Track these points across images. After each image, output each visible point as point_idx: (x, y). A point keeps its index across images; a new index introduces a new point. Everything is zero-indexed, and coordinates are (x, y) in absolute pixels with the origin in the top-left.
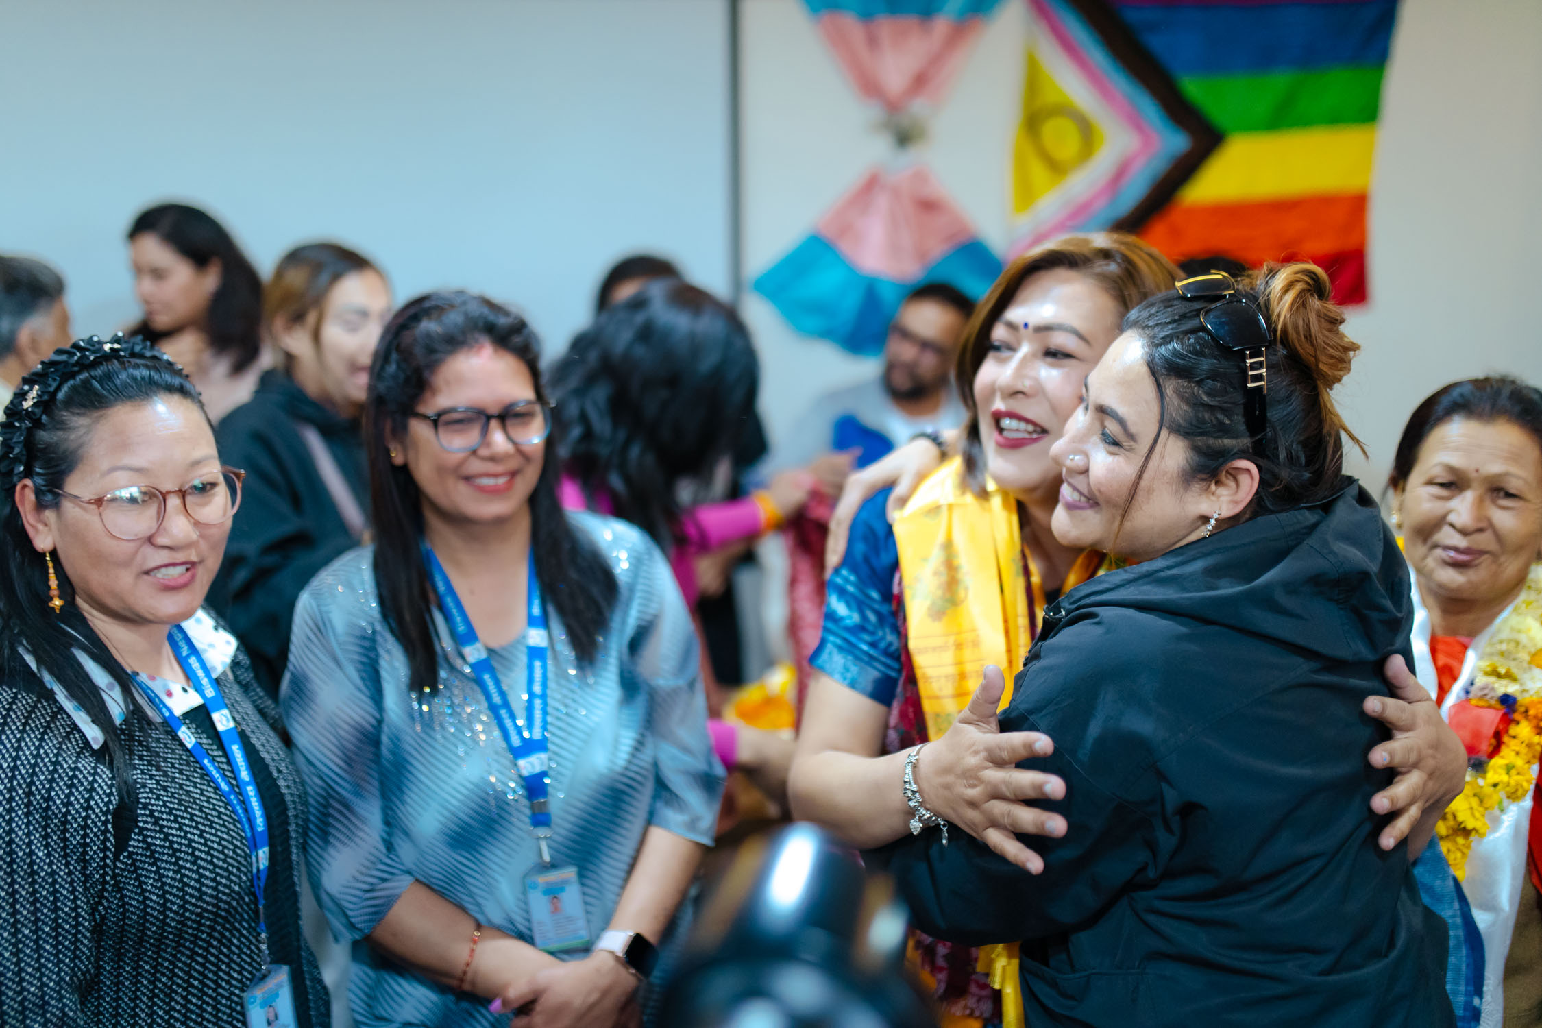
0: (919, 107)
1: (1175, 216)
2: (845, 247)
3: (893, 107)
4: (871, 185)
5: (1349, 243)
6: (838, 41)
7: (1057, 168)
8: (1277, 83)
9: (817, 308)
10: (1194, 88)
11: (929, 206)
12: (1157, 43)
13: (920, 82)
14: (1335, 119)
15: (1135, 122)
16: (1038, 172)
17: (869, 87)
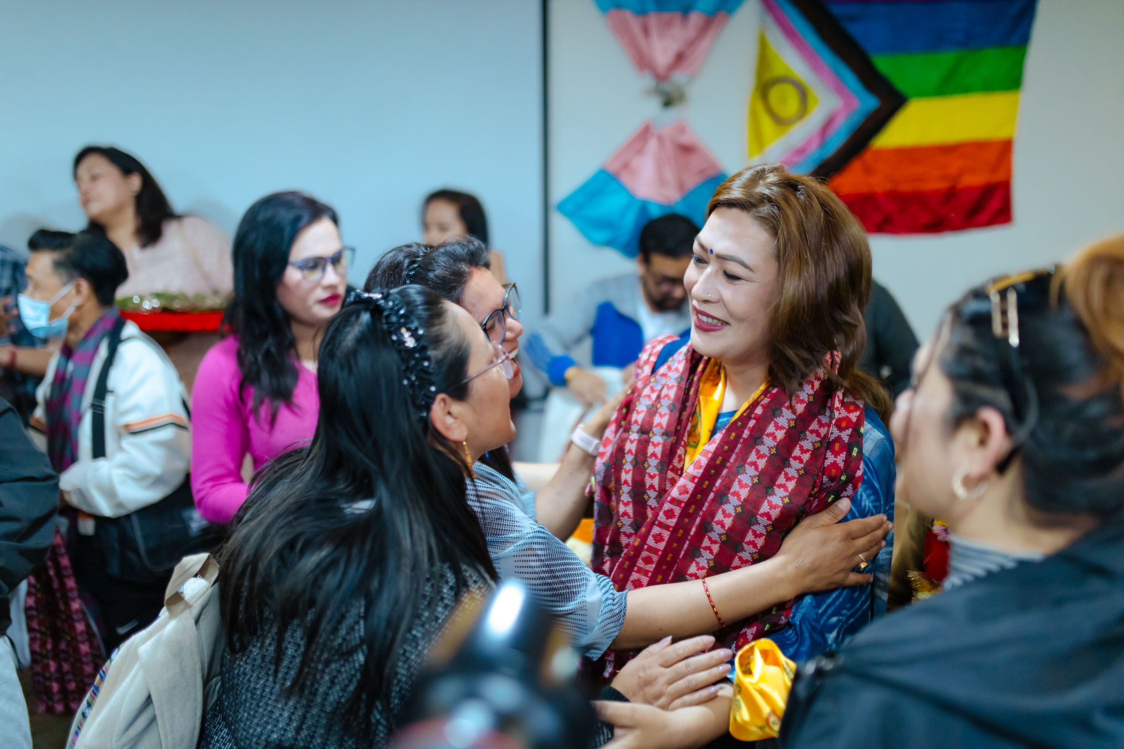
0: (679, 77)
1: (868, 156)
2: (625, 178)
3: (660, 78)
4: (645, 133)
5: (998, 177)
6: (622, 31)
7: (780, 121)
8: (947, 58)
9: (605, 224)
10: (883, 64)
11: (686, 150)
12: (855, 30)
13: (680, 58)
14: (988, 87)
15: (840, 89)
16: (767, 124)
17: (643, 62)
